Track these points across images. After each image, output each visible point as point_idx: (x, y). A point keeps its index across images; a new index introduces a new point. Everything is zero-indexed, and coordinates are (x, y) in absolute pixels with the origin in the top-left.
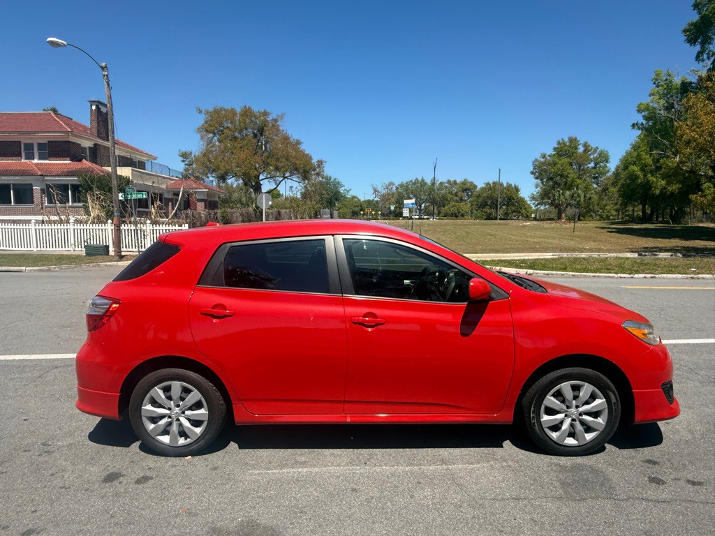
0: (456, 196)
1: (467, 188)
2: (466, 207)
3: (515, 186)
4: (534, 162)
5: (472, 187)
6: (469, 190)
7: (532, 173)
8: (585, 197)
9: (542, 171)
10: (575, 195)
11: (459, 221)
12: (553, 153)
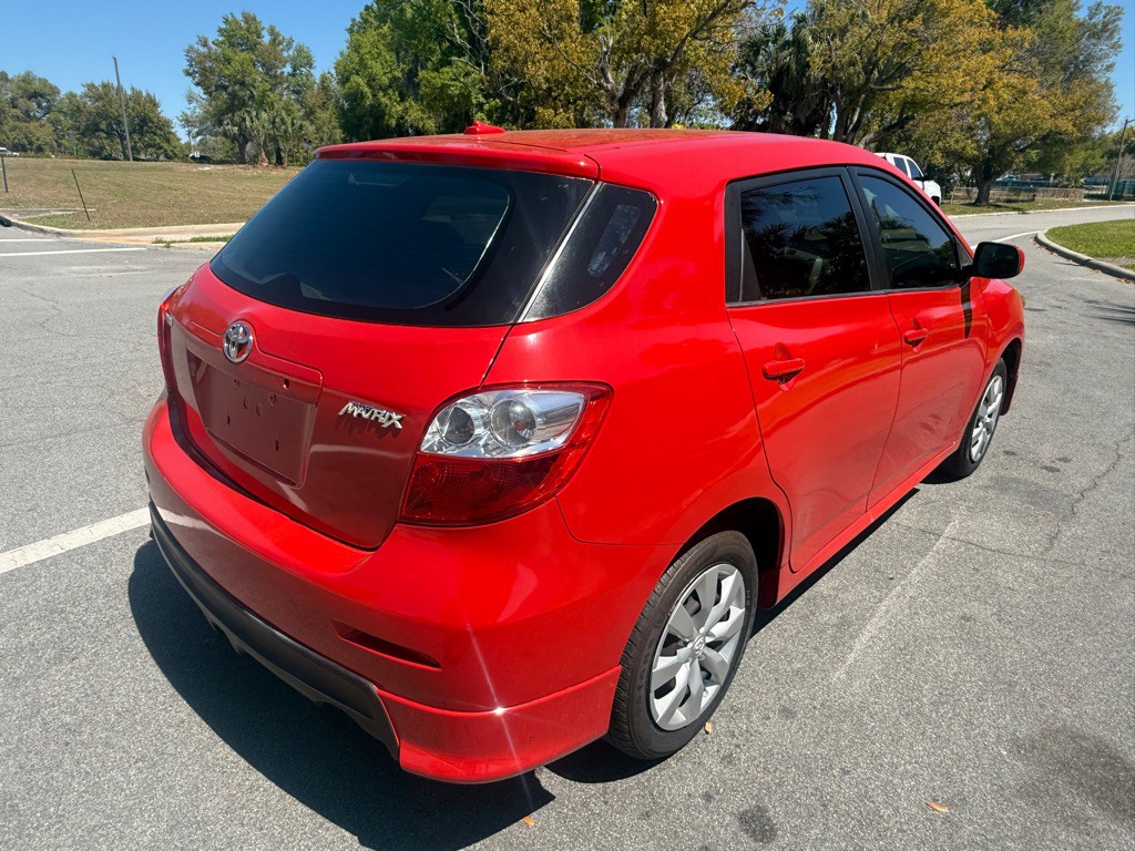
0: (14, 107)
1: (36, 93)
2: (42, 132)
3: (148, 95)
4: (188, 52)
5: (47, 91)
6: (42, 96)
7: (188, 74)
8: (293, 124)
9: (204, 71)
10: (277, 120)
11: (31, 161)
12: (221, 39)
